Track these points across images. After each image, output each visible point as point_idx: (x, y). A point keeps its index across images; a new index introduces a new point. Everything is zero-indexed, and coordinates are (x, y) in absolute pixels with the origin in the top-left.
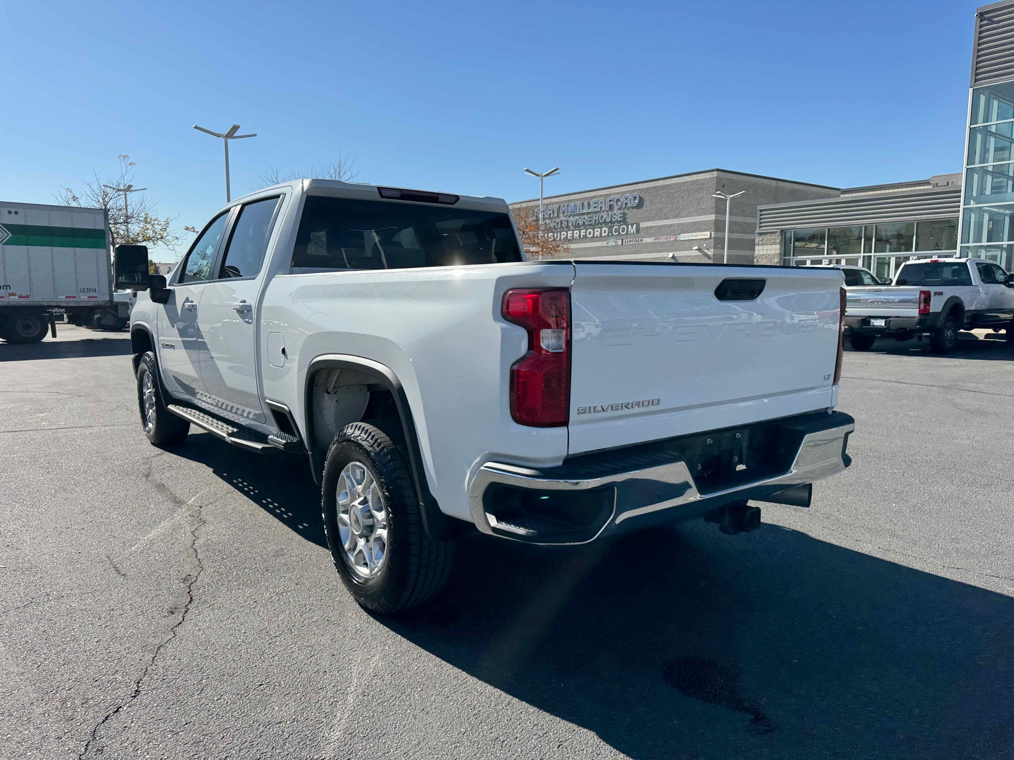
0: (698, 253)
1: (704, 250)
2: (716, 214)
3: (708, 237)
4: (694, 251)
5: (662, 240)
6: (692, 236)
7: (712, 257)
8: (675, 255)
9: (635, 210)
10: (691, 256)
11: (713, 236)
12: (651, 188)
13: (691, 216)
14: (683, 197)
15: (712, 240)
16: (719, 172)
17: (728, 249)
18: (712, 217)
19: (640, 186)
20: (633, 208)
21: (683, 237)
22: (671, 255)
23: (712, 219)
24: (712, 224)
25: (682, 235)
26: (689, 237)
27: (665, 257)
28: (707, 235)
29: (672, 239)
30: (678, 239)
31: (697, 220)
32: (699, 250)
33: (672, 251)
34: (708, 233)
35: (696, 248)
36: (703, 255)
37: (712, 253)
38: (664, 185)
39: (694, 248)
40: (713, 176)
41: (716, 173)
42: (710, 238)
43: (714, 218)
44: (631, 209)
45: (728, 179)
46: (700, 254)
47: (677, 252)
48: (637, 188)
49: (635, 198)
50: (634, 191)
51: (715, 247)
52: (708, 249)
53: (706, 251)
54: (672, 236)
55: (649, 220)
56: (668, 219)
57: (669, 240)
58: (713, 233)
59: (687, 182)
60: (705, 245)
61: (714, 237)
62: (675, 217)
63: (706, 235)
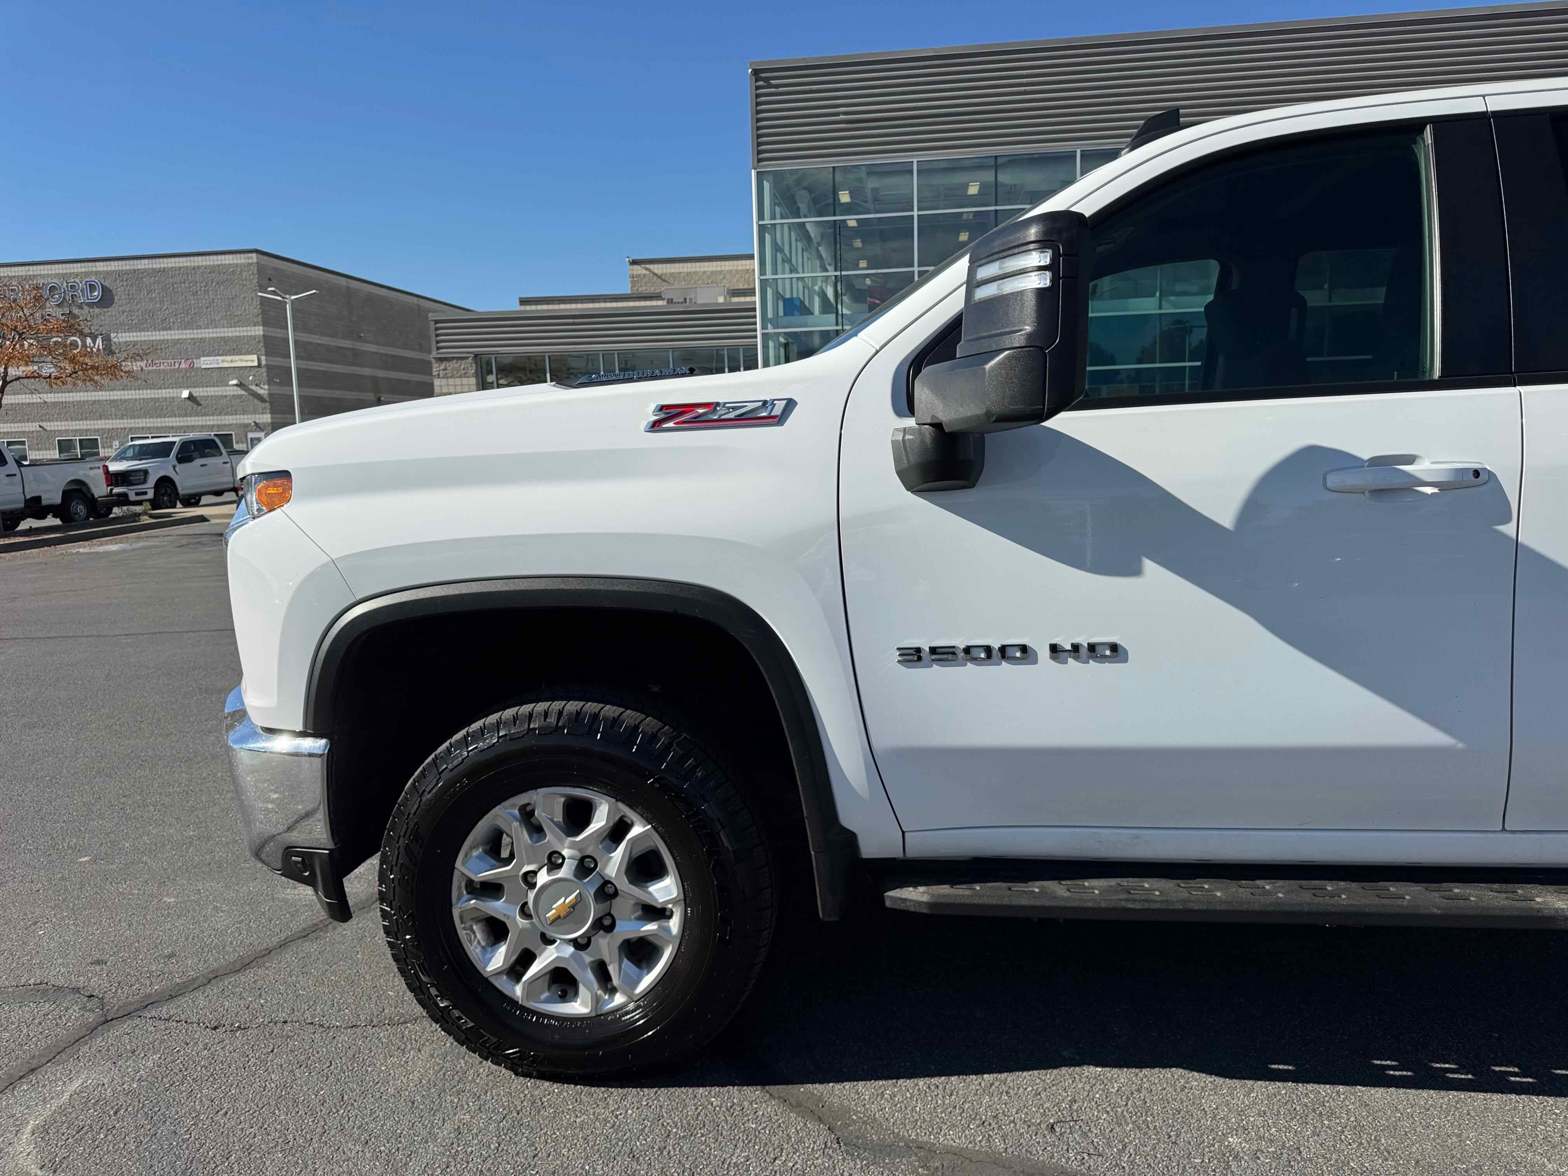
0: (240, 392)
1: (250, 387)
2: (264, 325)
3: (256, 364)
4: (231, 388)
5: (162, 367)
6: (223, 361)
7: (267, 399)
8: (195, 394)
9: (97, 310)
10: (226, 396)
11: (264, 363)
12: (127, 272)
13: (216, 327)
14: (195, 294)
15: (264, 370)
16: (260, 256)
17: (299, 385)
18: (259, 331)
19: (101, 267)
20: (91, 305)
21: (206, 362)
22: (185, 394)
23: (257, 333)
24: (258, 342)
25: (202, 359)
26: (218, 364)
27: (174, 398)
28: (253, 361)
29: (183, 366)
30: (195, 366)
31: (230, 335)
32: (240, 385)
33: (188, 388)
34: (255, 357)
35: (235, 382)
36: (250, 394)
37: (267, 392)
38: (153, 270)
39: (231, 383)
40: (250, 261)
41: (254, 255)
42: (259, 366)
43: (261, 333)
44: (85, 307)
45: (275, 269)
46: (243, 392)
47: (197, 389)
48: (94, 269)
49: (92, 288)
50: (87, 274)
51: (270, 382)
52: (257, 385)
53: (254, 387)
54: (183, 361)
55: (130, 330)
56: (170, 329)
57: (177, 366)
58: (263, 358)
59: (199, 267)
60: (251, 378)
61: (267, 365)
62: (186, 326)
63: (251, 360)
